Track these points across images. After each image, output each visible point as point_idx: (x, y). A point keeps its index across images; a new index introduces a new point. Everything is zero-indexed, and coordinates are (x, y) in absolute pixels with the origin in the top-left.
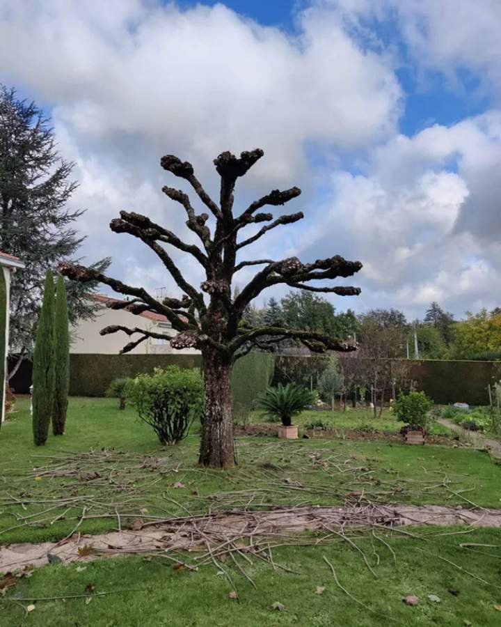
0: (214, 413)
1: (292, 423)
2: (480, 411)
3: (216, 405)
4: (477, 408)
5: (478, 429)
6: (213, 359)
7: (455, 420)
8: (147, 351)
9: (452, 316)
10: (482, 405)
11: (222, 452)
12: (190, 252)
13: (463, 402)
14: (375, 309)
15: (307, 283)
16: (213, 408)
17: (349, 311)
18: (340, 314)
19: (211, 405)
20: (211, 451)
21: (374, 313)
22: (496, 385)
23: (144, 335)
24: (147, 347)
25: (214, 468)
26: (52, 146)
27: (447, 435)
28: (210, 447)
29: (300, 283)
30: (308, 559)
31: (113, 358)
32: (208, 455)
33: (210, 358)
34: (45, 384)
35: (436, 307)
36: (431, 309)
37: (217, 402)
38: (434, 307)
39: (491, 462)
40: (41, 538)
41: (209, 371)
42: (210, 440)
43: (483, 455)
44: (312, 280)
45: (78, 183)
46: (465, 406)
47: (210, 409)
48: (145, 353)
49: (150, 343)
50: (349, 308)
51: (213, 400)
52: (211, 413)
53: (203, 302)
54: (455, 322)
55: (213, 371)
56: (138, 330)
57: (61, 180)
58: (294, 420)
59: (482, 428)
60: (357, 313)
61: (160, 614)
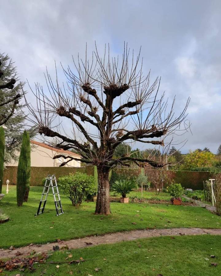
0: (102, 192)
1: (126, 197)
2: (198, 192)
3: (103, 188)
4: (196, 191)
5: (199, 199)
6: (102, 169)
7: (188, 196)
8: (54, 165)
9: (180, 152)
10: (198, 190)
11: (105, 208)
12: (96, 126)
13: (190, 188)
14: (148, 149)
15: (141, 139)
16: (102, 190)
17: (137, 149)
18: (133, 150)
19: (101, 188)
20: (101, 208)
21: (147, 150)
22: (206, 181)
23: (71, 159)
24: (54, 164)
25: (102, 215)
26: (15, 75)
27: (187, 202)
28: (100, 206)
29: (139, 139)
30: (155, 247)
31: (40, 169)
32: (100, 209)
33: (101, 169)
34: (23, 180)
35: (174, 148)
36: (172, 149)
37: (103, 187)
38: (173, 148)
39: (208, 212)
40: (44, 242)
41: (100, 174)
42: (100, 203)
43: (204, 209)
44: (144, 138)
45: (27, 92)
46: (191, 190)
47: (101, 190)
48: (53, 166)
49: (56, 162)
50: (137, 148)
51: (102, 186)
52: (101, 192)
53: (97, 146)
54: (182, 155)
55: (102, 175)
56: (69, 157)
57: (19, 90)
58: (127, 195)
59: (200, 199)
60: (141, 150)
61: (109, 267)
